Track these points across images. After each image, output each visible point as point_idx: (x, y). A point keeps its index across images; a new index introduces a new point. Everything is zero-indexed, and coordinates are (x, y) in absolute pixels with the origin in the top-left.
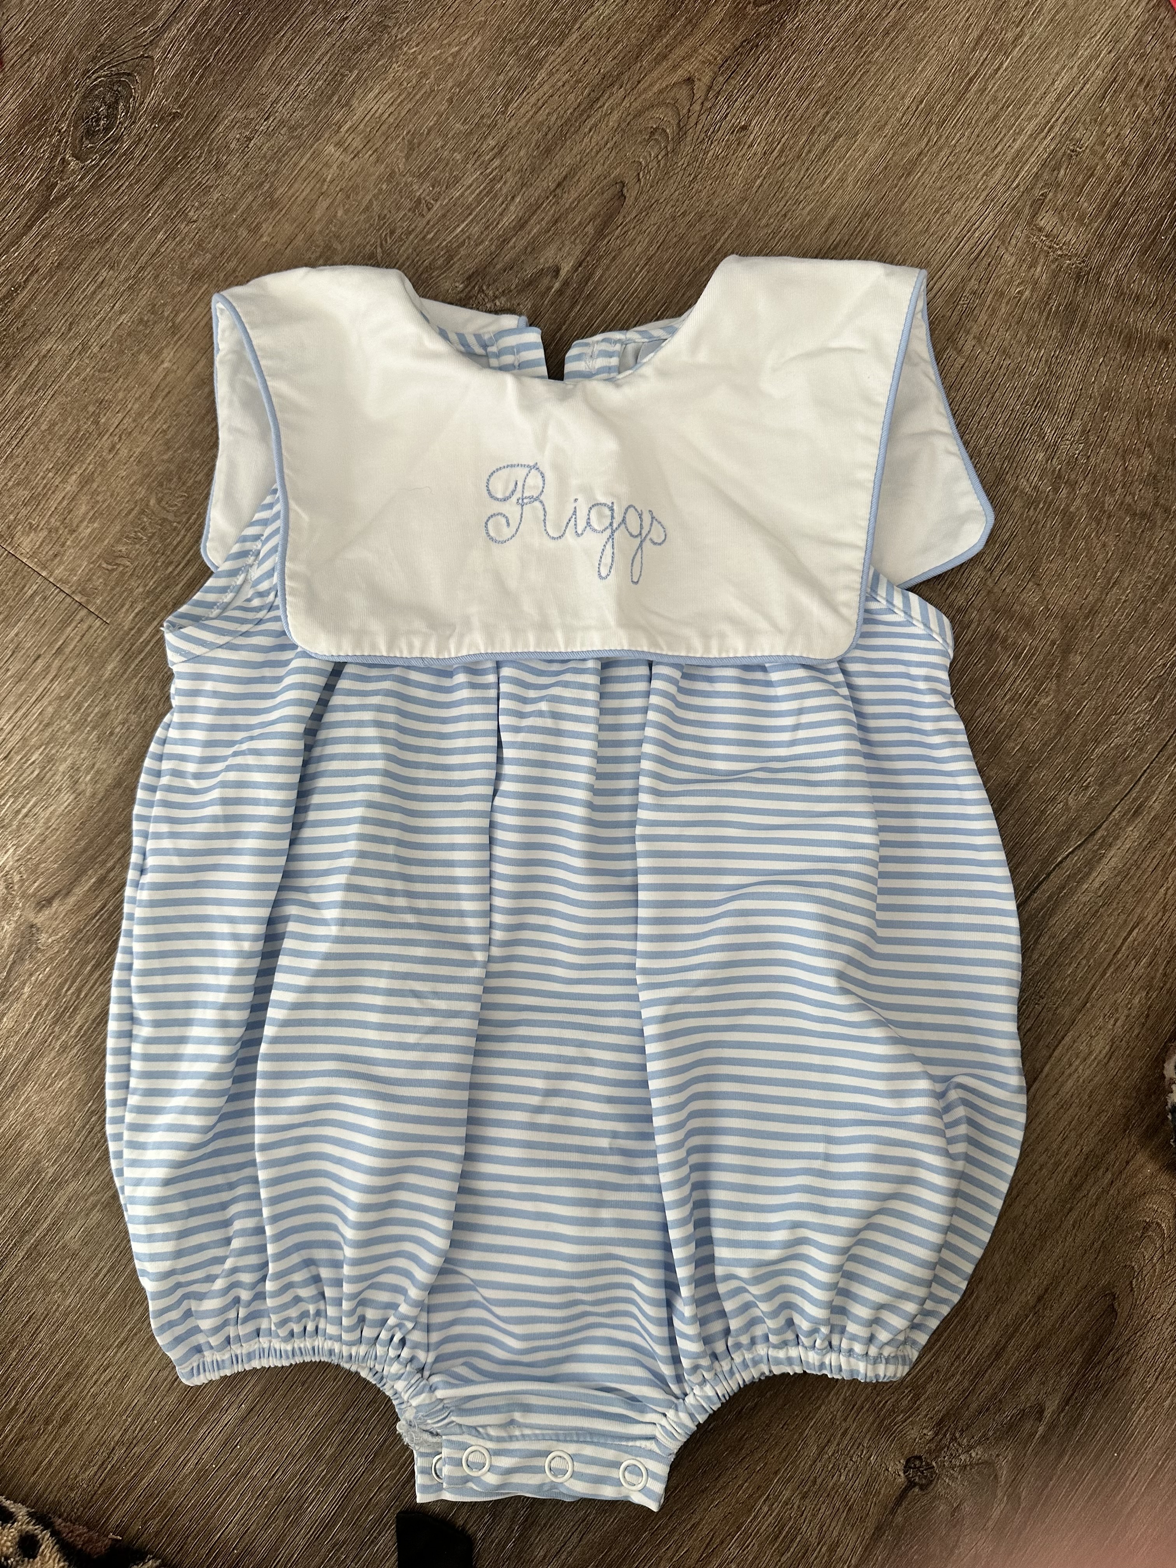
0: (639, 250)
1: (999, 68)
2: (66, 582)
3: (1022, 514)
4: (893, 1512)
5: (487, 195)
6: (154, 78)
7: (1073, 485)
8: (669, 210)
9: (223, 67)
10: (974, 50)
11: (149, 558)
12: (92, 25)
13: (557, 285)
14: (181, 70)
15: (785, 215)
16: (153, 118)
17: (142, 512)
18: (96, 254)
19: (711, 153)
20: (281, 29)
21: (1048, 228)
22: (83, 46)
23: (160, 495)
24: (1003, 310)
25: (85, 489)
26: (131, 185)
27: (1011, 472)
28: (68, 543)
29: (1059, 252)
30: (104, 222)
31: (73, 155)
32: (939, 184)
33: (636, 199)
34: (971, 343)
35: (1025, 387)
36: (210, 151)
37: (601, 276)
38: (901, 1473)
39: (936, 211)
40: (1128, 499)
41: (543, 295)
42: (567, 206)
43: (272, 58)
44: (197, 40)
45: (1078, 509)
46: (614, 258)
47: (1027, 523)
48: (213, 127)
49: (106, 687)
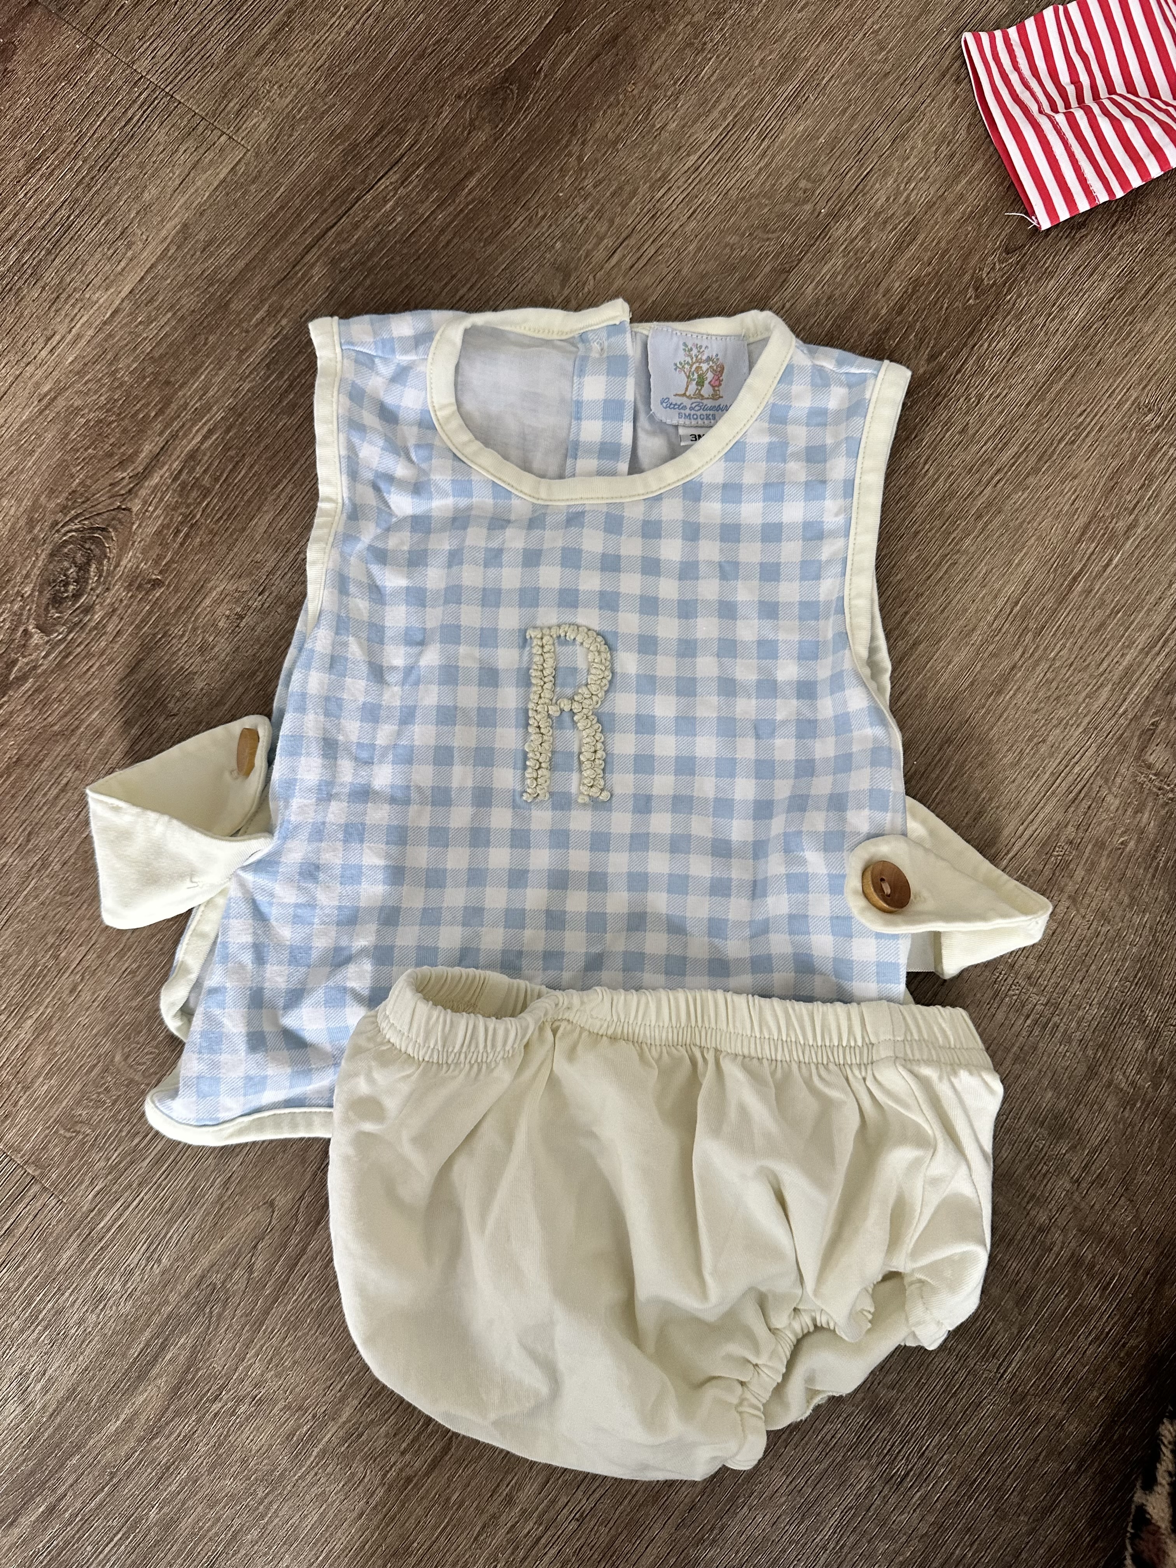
1: (1107, 565)
3: (1116, 1115)
6: (132, 534)
9: (212, 526)
10: (1079, 540)
11: (113, 1125)
12: (63, 467)
14: (164, 526)
16: (130, 585)
17: (106, 1070)
18: (60, 749)
20: (280, 481)
22: (52, 491)
23: (127, 1050)
24: (1103, 864)
25: (43, 1037)
26: (101, 667)
27: (1105, 1063)
28: (21, 1102)
30: (70, 711)
31: (37, 627)
32: (1034, 706)
36: (195, 629)
43: (268, 517)
44: (183, 489)
47: (1121, 1126)
48: (198, 599)
49: (62, 1277)
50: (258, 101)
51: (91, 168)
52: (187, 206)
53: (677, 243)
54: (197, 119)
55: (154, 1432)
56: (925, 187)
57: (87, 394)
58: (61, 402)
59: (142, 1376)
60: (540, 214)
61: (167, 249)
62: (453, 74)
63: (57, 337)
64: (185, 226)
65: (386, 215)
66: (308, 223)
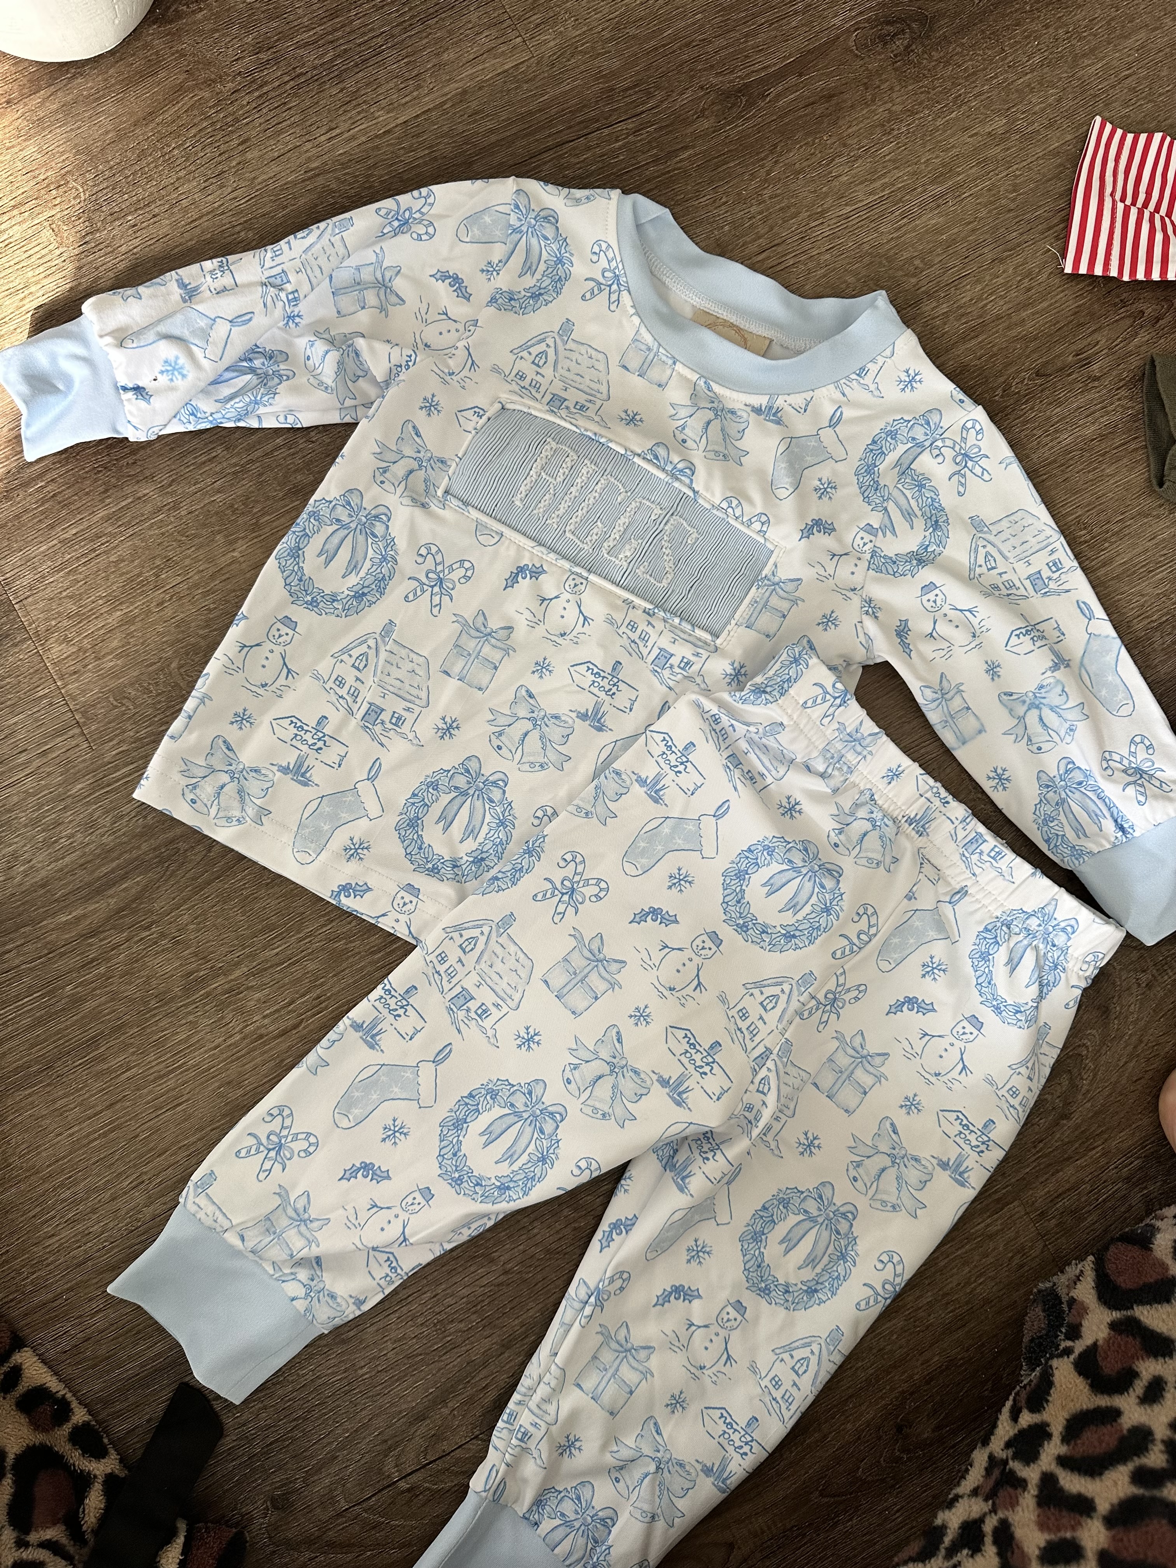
2: (74, 699)
11: (150, 710)
17: (161, 670)
23: (182, 662)
25: (124, 628)
28: (90, 667)
49: (69, 801)
50: (555, 24)
51: (414, 16)
52: (472, 77)
53: (810, 265)
54: (506, 16)
55: (94, 933)
56: (1002, 303)
57: (343, 182)
58: (320, 180)
59: (99, 892)
60: (724, 200)
61: (444, 103)
62: (705, 70)
63: (338, 131)
64: (465, 92)
65: (613, 151)
66: (554, 130)
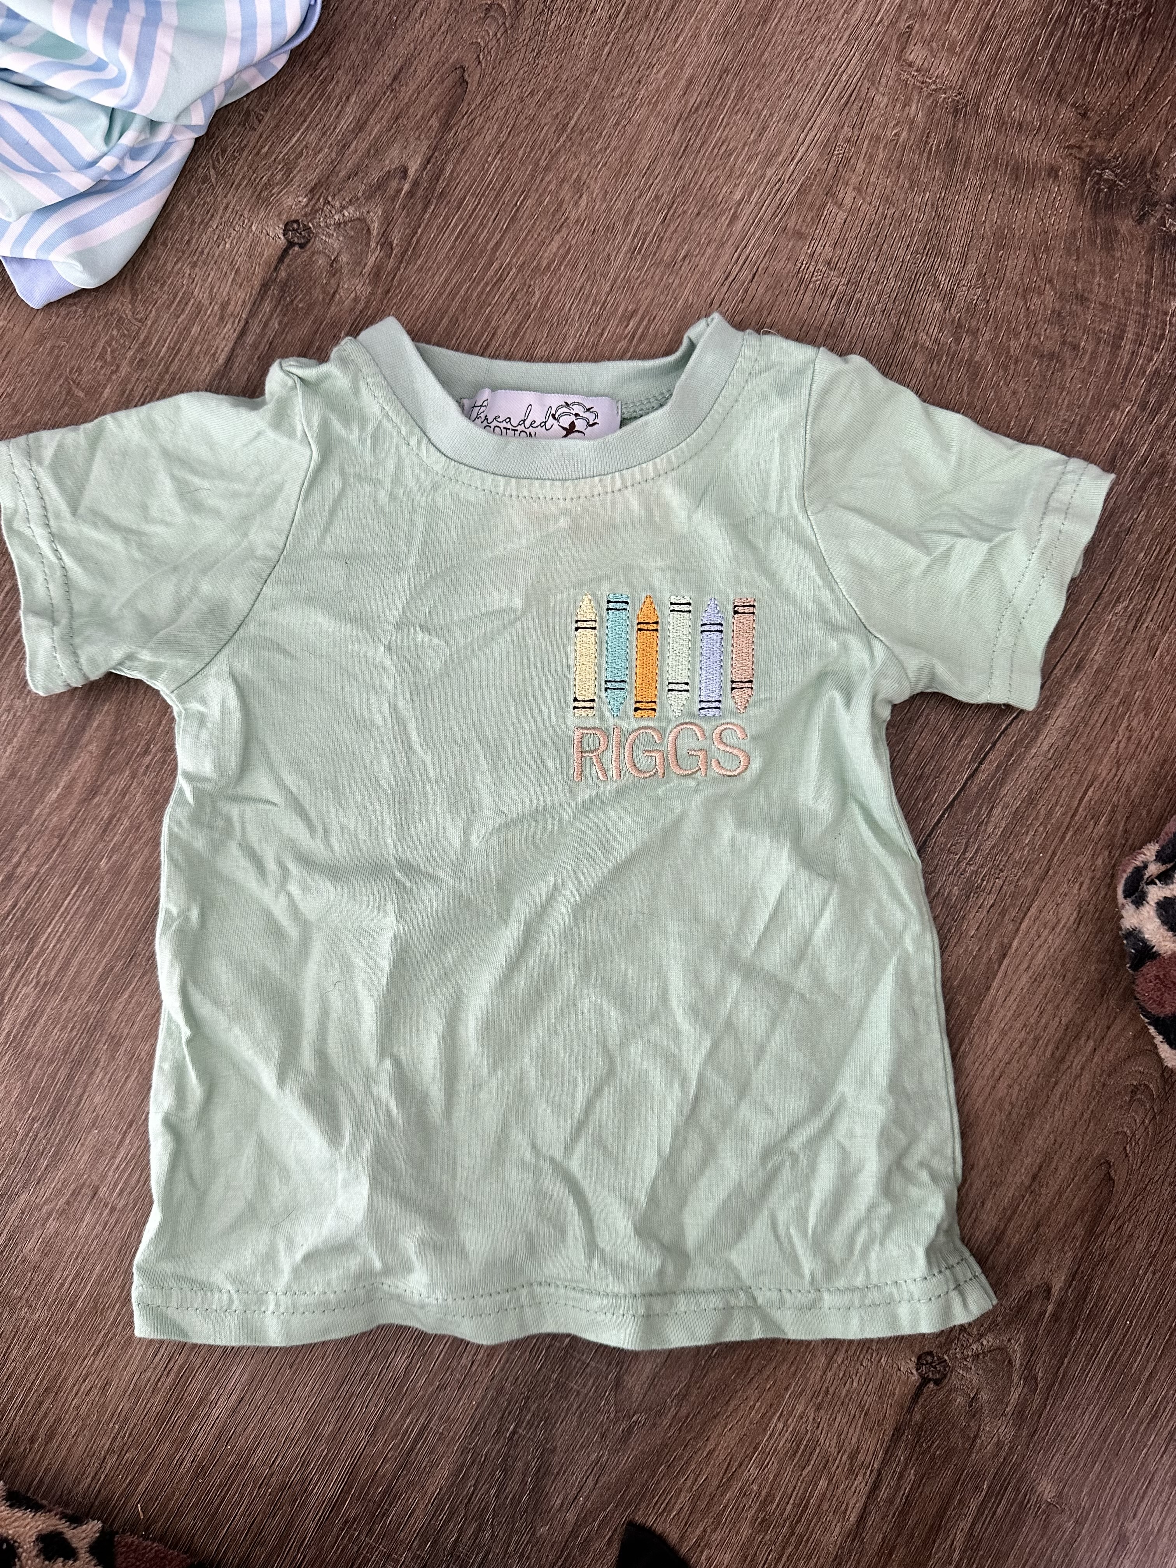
0: (488, 138)
4: (910, 1410)
5: (319, 98)
7: (974, 333)
8: (515, 93)
13: (406, 187)
15: (639, 82)
19: (552, 24)
21: (919, 62)
29: (933, 87)
33: (479, 83)
34: (851, 194)
35: (912, 236)
37: (452, 172)
38: (914, 1372)
39: (799, 58)
40: (1034, 341)
41: (393, 199)
42: (407, 100)
45: (983, 357)
46: (463, 151)
